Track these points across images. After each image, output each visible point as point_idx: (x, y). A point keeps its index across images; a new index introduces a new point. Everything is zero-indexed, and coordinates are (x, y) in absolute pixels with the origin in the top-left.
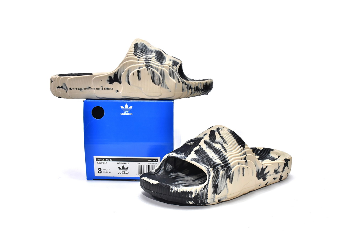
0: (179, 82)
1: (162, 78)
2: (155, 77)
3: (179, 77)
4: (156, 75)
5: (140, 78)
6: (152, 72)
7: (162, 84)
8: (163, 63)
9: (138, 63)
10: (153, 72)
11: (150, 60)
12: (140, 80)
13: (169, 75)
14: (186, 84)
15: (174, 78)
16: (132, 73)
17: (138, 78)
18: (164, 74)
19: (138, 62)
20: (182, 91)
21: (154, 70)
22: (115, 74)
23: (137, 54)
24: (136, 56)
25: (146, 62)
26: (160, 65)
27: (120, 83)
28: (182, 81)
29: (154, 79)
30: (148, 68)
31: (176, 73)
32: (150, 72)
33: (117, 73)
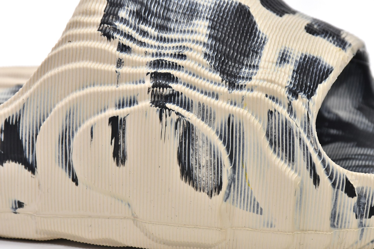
0: (316, 180)
1: (231, 157)
2: (196, 151)
3: (320, 155)
4: (200, 142)
5: (121, 155)
6: (180, 130)
7: (229, 186)
8: (241, 82)
9: (118, 79)
10: (188, 130)
11: (179, 62)
12: (123, 162)
13: (268, 143)
14: (350, 190)
15: (291, 158)
16: (86, 125)
17: (116, 154)
18: (242, 138)
19: (118, 75)
20: (333, 226)
21: (192, 117)
22: (7, 123)
23: (115, 30)
24: (109, 37)
25: (155, 76)
26: (223, 89)
27: (31, 167)
28: (331, 178)
29: (193, 162)
30: (163, 108)
31: (304, 136)
32: (170, 128)
33: (18, 122)
